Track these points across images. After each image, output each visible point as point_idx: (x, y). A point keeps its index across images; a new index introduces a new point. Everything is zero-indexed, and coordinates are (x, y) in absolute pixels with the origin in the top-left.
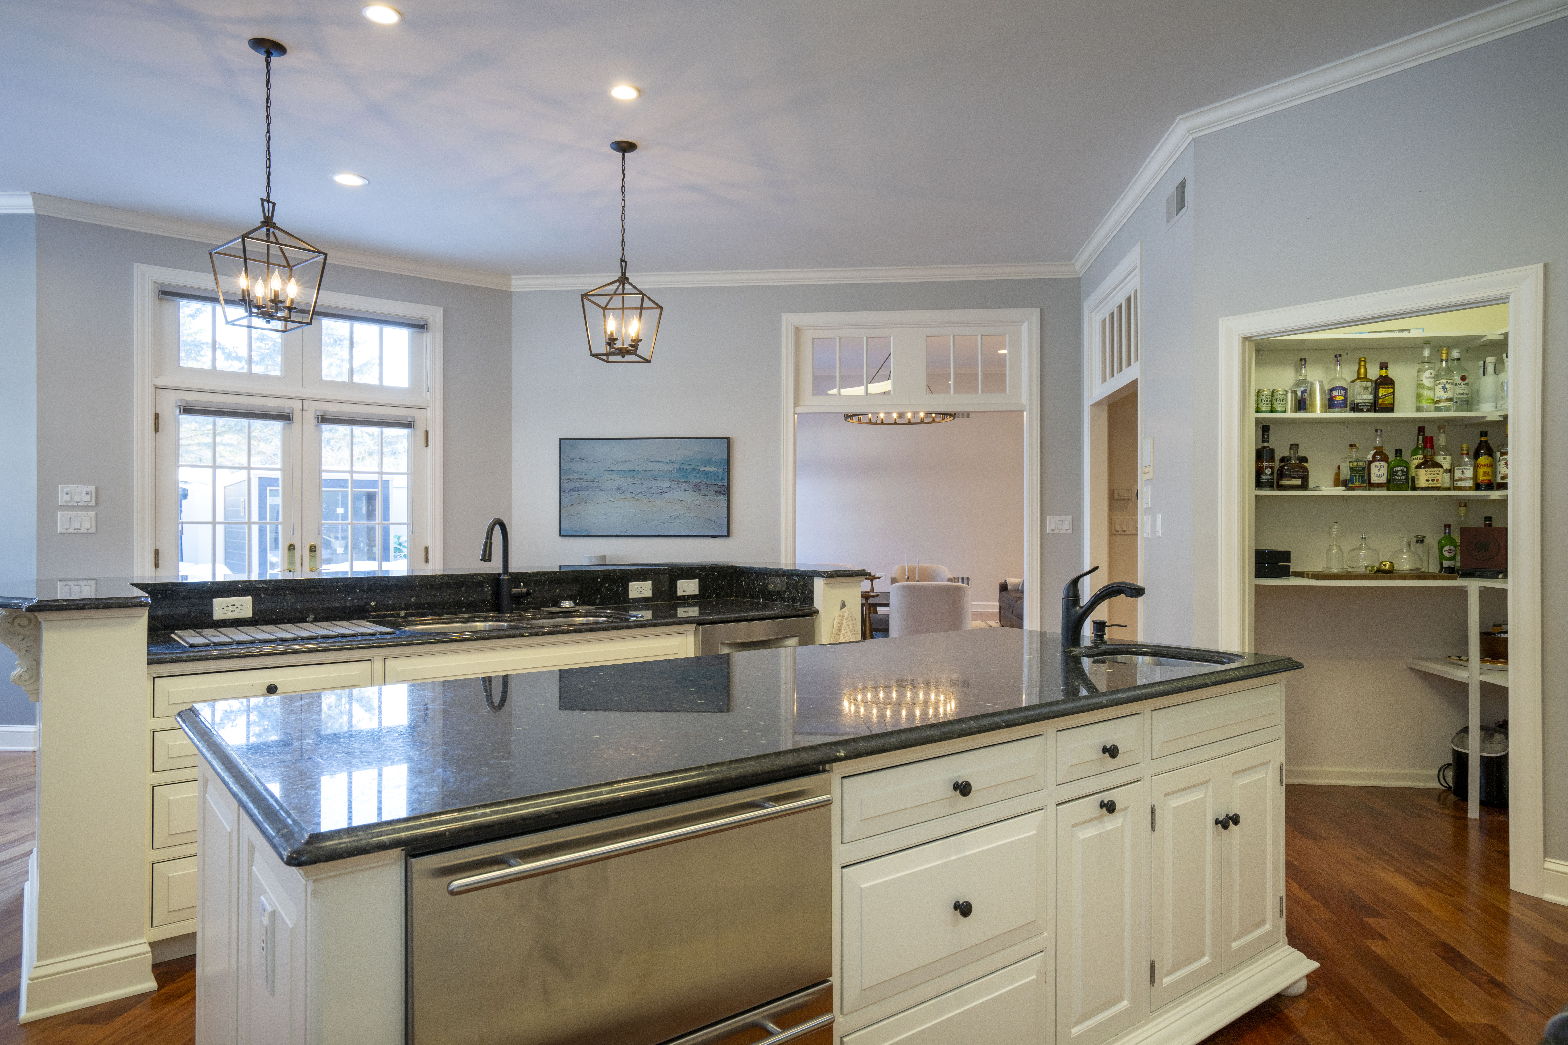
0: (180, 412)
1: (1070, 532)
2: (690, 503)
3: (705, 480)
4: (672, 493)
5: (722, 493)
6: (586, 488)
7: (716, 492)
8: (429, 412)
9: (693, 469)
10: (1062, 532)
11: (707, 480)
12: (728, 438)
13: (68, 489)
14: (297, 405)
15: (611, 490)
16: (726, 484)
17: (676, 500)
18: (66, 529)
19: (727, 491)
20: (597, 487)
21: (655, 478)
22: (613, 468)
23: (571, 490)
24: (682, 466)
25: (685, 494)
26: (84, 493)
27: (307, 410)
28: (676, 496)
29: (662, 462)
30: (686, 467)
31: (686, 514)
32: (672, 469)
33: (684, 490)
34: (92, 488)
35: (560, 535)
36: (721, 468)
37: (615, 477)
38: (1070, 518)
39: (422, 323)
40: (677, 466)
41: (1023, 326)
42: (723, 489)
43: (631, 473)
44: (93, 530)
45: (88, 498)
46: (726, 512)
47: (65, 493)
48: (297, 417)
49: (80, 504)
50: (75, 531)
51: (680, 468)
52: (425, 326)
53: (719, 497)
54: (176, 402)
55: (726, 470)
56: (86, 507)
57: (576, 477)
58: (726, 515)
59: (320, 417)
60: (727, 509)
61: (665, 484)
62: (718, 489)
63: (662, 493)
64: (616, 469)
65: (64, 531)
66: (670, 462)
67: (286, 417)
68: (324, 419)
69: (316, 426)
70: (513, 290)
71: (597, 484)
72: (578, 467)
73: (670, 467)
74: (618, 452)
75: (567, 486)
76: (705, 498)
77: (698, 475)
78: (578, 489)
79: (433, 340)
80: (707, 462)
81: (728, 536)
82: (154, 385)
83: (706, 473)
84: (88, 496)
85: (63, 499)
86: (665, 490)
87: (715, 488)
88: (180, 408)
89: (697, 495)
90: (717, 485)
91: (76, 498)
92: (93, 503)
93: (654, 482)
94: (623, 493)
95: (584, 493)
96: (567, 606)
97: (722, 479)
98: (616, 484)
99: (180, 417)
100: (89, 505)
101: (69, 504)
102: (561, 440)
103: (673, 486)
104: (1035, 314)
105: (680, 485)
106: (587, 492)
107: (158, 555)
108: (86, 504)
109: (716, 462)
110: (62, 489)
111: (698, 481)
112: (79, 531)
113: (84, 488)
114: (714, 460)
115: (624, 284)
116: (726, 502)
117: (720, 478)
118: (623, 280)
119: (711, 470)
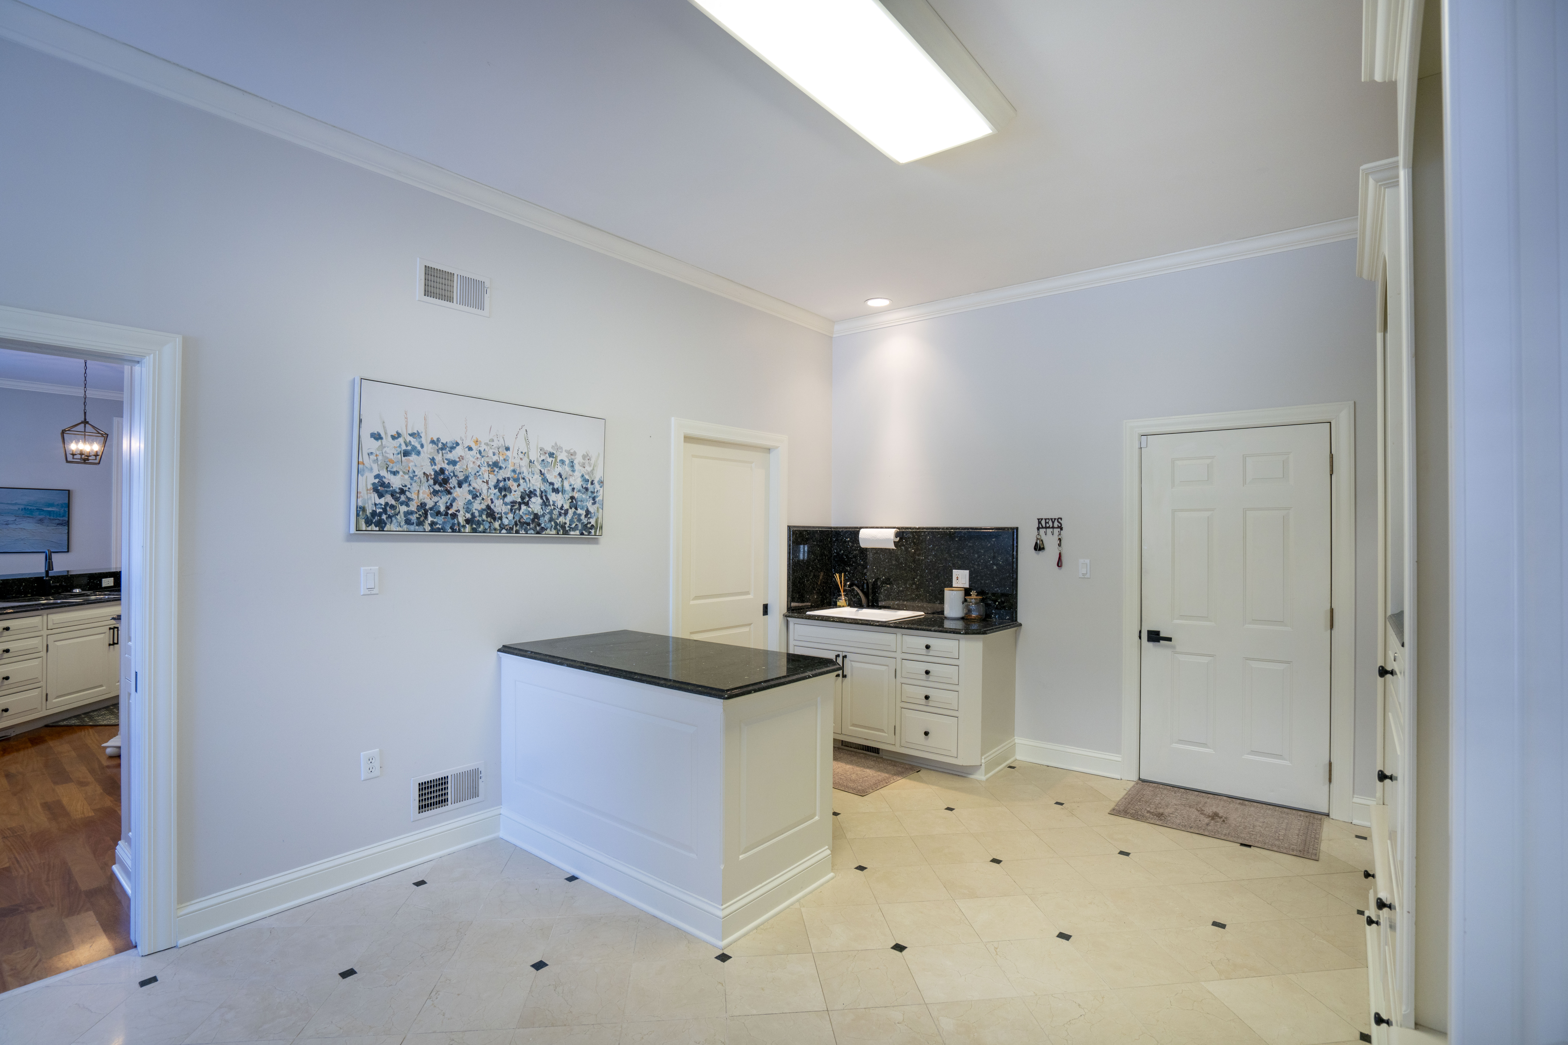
7: (58, 524)
9: (37, 509)
12: (69, 491)
16: (67, 519)
17: (21, 529)
24: (28, 507)
33: (29, 522)
36: (63, 509)
40: (23, 507)
46: (67, 537)
51: (25, 508)
55: (67, 510)
58: (66, 539)
62: (61, 522)
66: (16, 504)
73: (16, 508)
76: (48, 528)
77: (42, 513)
81: (68, 551)
83: (49, 512)
87: (57, 522)
96: (78, 592)
109: (58, 505)
114: (56, 503)
115: (85, 425)
117: (62, 515)
118: (85, 422)
119: (54, 510)
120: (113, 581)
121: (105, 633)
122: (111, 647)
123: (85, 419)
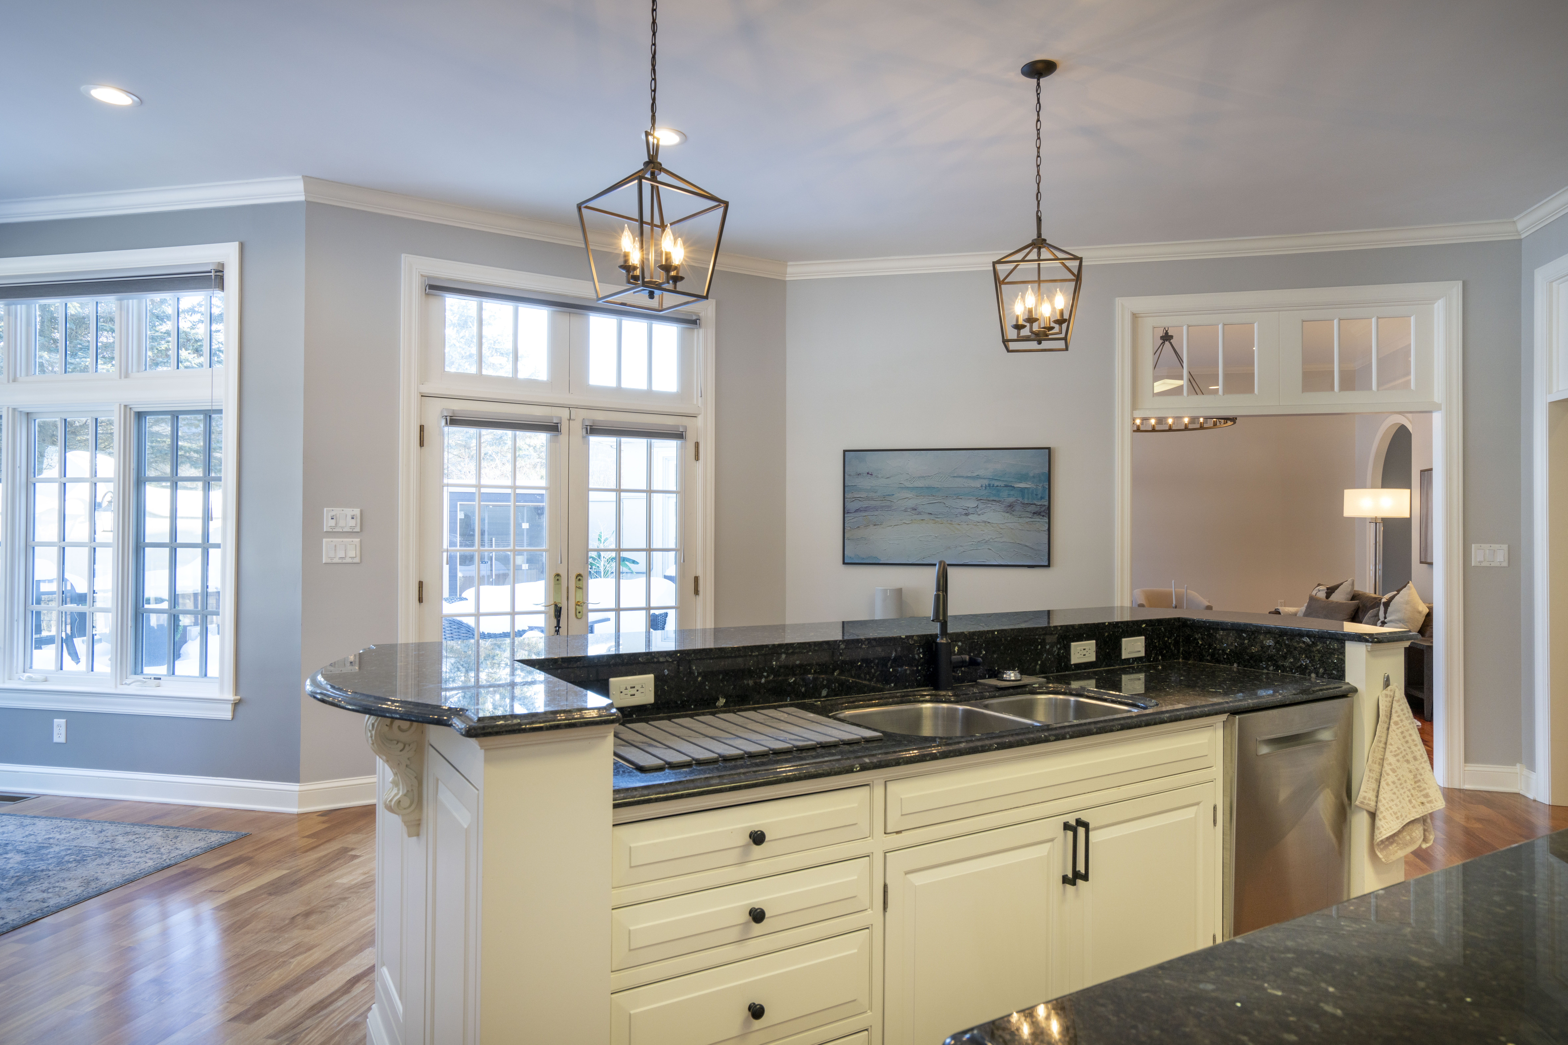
0: (447, 423)
1: (1505, 564)
2: (1001, 526)
3: (1020, 499)
4: (979, 515)
5: (1042, 514)
6: (875, 508)
7: (1034, 513)
8: (700, 421)
9: (1006, 486)
10: (1493, 564)
11: (1023, 499)
12: (1049, 449)
13: (333, 513)
14: (564, 414)
15: (905, 511)
16: (1046, 503)
17: (985, 522)
18: (332, 558)
19: (1046, 512)
20: (889, 507)
21: (958, 496)
22: (908, 484)
23: (857, 511)
24: (993, 482)
25: (995, 516)
26: (349, 517)
27: (574, 420)
28: (984, 518)
29: (967, 477)
30: (996, 483)
31: (996, 540)
32: (979, 486)
33: (995, 511)
34: (357, 512)
35: (844, 563)
36: (1041, 485)
37: (909, 496)
38: (1505, 547)
39: (694, 318)
40: (986, 482)
41: (1436, 305)
42: (1043, 509)
43: (929, 491)
44: (357, 560)
45: (352, 523)
46: (1047, 536)
47: (330, 518)
48: (564, 428)
49: (344, 530)
50: (340, 561)
51: (989, 485)
52: (698, 321)
53: (1037, 519)
54: (442, 412)
55: (1047, 487)
56: (351, 534)
57: (864, 495)
58: (1046, 541)
59: (588, 427)
60: (1047, 533)
61: (972, 504)
62: (1037, 509)
63: (967, 514)
64: (911, 486)
65: (329, 561)
66: (978, 477)
67: (553, 428)
68: (594, 430)
69: (583, 437)
70: (787, 279)
71: (888, 503)
72: (865, 483)
73: (977, 484)
74: (914, 465)
75: (851, 506)
76: (1021, 520)
77: (1012, 493)
78: (866, 509)
79: (704, 338)
80: (1023, 477)
81: (1049, 566)
82: (420, 393)
83: (1022, 490)
84: (354, 521)
85: (328, 524)
86: (970, 511)
87: (1033, 508)
88: (447, 419)
89: (1010, 516)
90: (1035, 504)
91: (342, 523)
92: (358, 529)
93: (958, 501)
94: (919, 513)
95: (872, 513)
96: (1013, 678)
97: (1042, 498)
98: (911, 503)
99: (446, 429)
100: (354, 530)
101: (334, 530)
102: (845, 451)
103: (981, 506)
104: (1456, 288)
105: (990, 505)
106: (876, 513)
107: (422, 587)
108: (351, 530)
109: (1034, 477)
110: (327, 512)
111: (1012, 499)
112: (344, 561)
113: (349, 512)
114: (1031, 474)
115: (1039, 249)
116: (1047, 526)
117: (1039, 496)
118: (1039, 243)
119: (1028, 486)
120: (1094, 648)
121: (1052, 840)
122: (1069, 887)
123: (1039, 234)
